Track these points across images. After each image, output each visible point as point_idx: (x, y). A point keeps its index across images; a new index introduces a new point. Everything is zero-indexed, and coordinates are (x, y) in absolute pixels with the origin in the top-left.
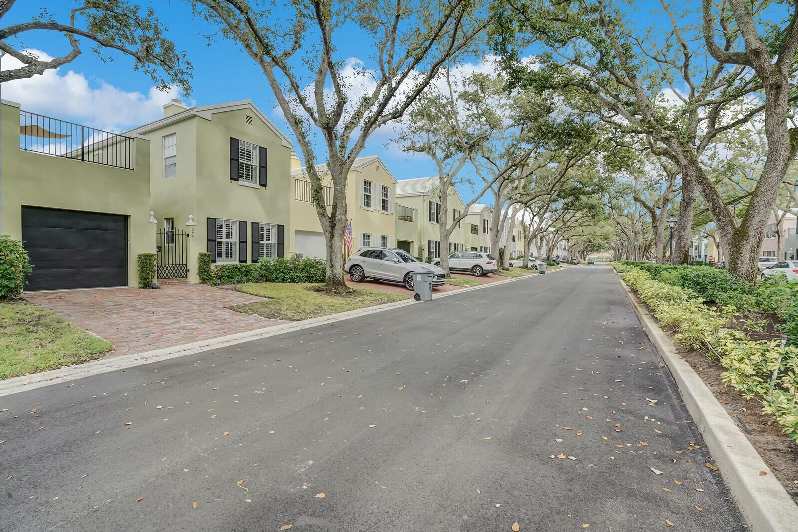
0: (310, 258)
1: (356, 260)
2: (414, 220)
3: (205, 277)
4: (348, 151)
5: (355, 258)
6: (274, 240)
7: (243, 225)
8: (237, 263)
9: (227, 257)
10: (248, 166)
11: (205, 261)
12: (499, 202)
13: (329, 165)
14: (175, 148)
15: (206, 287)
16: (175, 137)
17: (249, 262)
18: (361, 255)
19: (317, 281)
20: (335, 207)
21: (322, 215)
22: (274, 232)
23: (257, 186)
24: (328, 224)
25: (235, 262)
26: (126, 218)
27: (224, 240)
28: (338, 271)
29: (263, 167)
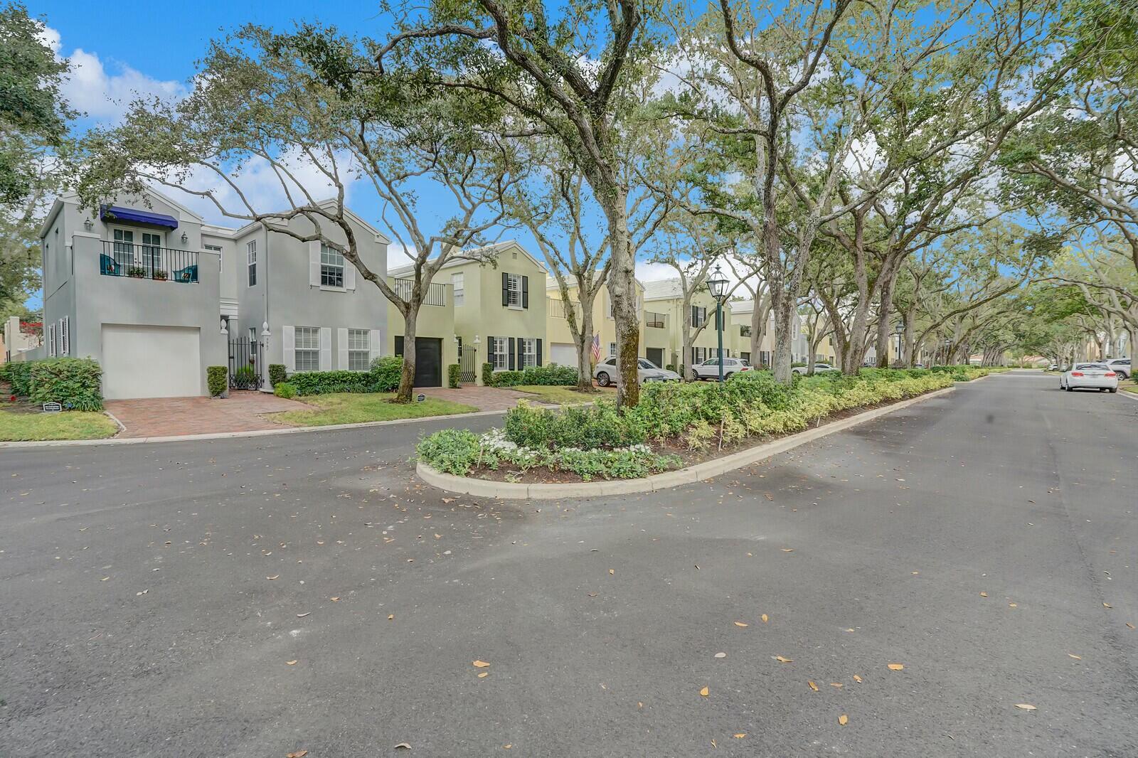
0: (566, 366)
1: (603, 368)
2: (665, 326)
3: (487, 381)
4: (593, 283)
5: (602, 366)
6: (534, 352)
7: (512, 340)
8: (508, 370)
9: (500, 366)
10: (514, 293)
11: (487, 369)
12: (758, 303)
13: (579, 298)
14: (462, 283)
15: (489, 388)
16: (462, 275)
17: (516, 370)
18: (607, 363)
19: (570, 384)
20: (584, 327)
21: (575, 333)
22: (534, 346)
23: (521, 308)
24: (579, 340)
25: (506, 370)
26: (440, 340)
27: (498, 353)
28: (587, 376)
29: (525, 292)
